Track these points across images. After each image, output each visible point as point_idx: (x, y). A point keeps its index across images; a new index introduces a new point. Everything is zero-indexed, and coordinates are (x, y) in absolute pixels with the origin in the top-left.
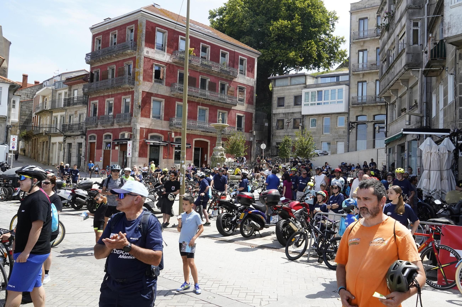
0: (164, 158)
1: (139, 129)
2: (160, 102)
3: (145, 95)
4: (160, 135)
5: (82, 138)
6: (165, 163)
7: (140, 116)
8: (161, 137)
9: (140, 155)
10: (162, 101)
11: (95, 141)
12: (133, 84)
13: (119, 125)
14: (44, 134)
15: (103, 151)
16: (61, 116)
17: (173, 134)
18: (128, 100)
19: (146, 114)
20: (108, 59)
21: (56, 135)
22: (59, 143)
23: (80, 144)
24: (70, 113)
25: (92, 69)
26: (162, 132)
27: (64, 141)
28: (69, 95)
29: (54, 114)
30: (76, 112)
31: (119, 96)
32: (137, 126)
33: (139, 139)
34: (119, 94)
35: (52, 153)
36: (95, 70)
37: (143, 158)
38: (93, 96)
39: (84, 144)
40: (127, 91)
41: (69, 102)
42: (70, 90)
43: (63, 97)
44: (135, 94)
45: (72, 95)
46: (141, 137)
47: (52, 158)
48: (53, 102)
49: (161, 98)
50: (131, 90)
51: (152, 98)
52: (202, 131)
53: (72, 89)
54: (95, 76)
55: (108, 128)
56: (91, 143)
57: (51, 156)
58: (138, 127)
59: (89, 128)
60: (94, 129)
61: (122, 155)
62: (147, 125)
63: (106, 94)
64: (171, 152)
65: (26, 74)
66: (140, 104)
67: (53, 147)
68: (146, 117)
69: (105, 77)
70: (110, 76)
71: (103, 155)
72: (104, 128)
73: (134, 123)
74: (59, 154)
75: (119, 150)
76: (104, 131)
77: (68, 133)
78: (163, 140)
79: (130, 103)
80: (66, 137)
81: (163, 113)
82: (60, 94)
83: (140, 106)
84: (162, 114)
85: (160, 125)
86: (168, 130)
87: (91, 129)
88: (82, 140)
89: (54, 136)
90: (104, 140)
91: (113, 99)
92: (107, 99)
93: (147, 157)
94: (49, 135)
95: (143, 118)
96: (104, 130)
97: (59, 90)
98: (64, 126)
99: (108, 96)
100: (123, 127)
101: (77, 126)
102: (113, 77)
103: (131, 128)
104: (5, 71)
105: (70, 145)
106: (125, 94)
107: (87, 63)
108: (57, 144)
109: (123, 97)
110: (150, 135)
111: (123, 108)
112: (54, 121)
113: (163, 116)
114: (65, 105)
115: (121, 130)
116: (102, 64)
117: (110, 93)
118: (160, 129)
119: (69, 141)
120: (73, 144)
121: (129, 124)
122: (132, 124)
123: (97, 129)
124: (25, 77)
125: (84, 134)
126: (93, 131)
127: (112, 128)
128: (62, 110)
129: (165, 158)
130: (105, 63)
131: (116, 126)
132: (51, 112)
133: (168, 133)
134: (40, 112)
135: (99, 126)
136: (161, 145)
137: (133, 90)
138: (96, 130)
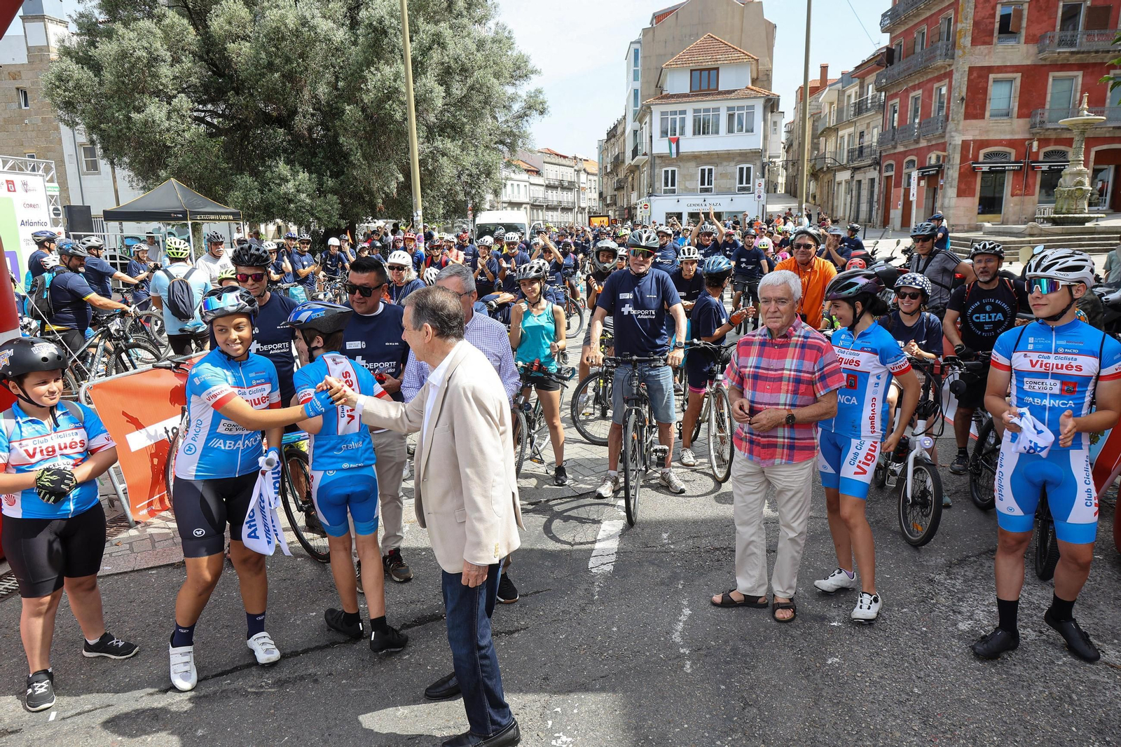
0: (1012, 195)
1: (960, 142)
2: (1011, 81)
3: (975, 74)
4: (1008, 149)
5: (875, 169)
6: (1016, 205)
7: (962, 117)
8: (1010, 153)
9: (960, 194)
10: (1015, 79)
11: (892, 173)
12: (953, 57)
13: (929, 141)
14: (825, 169)
15: (902, 191)
16: (850, 135)
17: (1035, 144)
18: (944, 90)
19: (975, 112)
20: (916, 16)
21: (843, 168)
22: (847, 182)
23: (872, 180)
24: (860, 129)
25: (892, 40)
26: (1011, 143)
27: (852, 177)
28: (861, 95)
29: (840, 133)
30: (868, 124)
31: (929, 85)
32: (956, 138)
33: (958, 162)
34: (930, 80)
35: (837, 199)
36: (896, 42)
37: (965, 198)
38: (892, 92)
39: (877, 180)
40: (942, 72)
41: (860, 108)
42: (862, 87)
43: (853, 100)
44: (954, 77)
45: (865, 93)
46: (964, 158)
47: (837, 206)
48: (840, 111)
49: (1013, 72)
50: (948, 70)
51: (992, 76)
52: (1114, 128)
53: (865, 84)
54: (896, 55)
55: (912, 147)
56: (888, 178)
57: (835, 204)
58: (958, 140)
59: (885, 151)
60: (892, 152)
61: (931, 195)
62: (977, 132)
63: (911, 85)
64: (1031, 181)
65: (824, 62)
66: (964, 94)
67: (838, 188)
68: (975, 117)
69: (911, 52)
70: (918, 49)
71: (902, 198)
72: (905, 149)
73: (950, 132)
74: (846, 200)
75: (925, 188)
76: (905, 154)
77: (856, 164)
78: (1013, 159)
79: (946, 96)
80: (855, 169)
81: (1017, 104)
82: (849, 96)
83: (962, 99)
84: (1015, 106)
85: (1008, 128)
86: (1027, 136)
87: (888, 153)
88: (874, 174)
89: (839, 170)
90: (905, 171)
91: (920, 92)
92: (912, 94)
93: (974, 196)
94: (832, 171)
95: (968, 121)
96: (905, 152)
97: (847, 89)
98: (851, 152)
99: (914, 88)
100: (934, 143)
101: (869, 149)
102: (922, 48)
103: (944, 144)
104: (768, 75)
105: (859, 182)
106: (939, 79)
107: (884, 31)
108: (844, 183)
109: (936, 85)
110: (982, 152)
111: (935, 106)
112: (840, 144)
113: (1016, 109)
114: (855, 115)
115: (930, 149)
116: (907, 27)
117: (917, 82)
118: (1008, 137)
119: (858, 177)
120: (863, 182)
121: (943, 136)
122: (947, 135)
123: (896, 151)
124: (824, 69)
125: (877, 163)
126: (889, 156)
127: (917, 146)
128: (851, 123)
129: (1017, 195)
130: (911, 24)
131: (923, 143)
132: (835, 130)
133: (1027, 143)
134: (823, 132)
135: (898, 146)
136: (1008, 170)
137: (953, 67)
138: (894, 154)
